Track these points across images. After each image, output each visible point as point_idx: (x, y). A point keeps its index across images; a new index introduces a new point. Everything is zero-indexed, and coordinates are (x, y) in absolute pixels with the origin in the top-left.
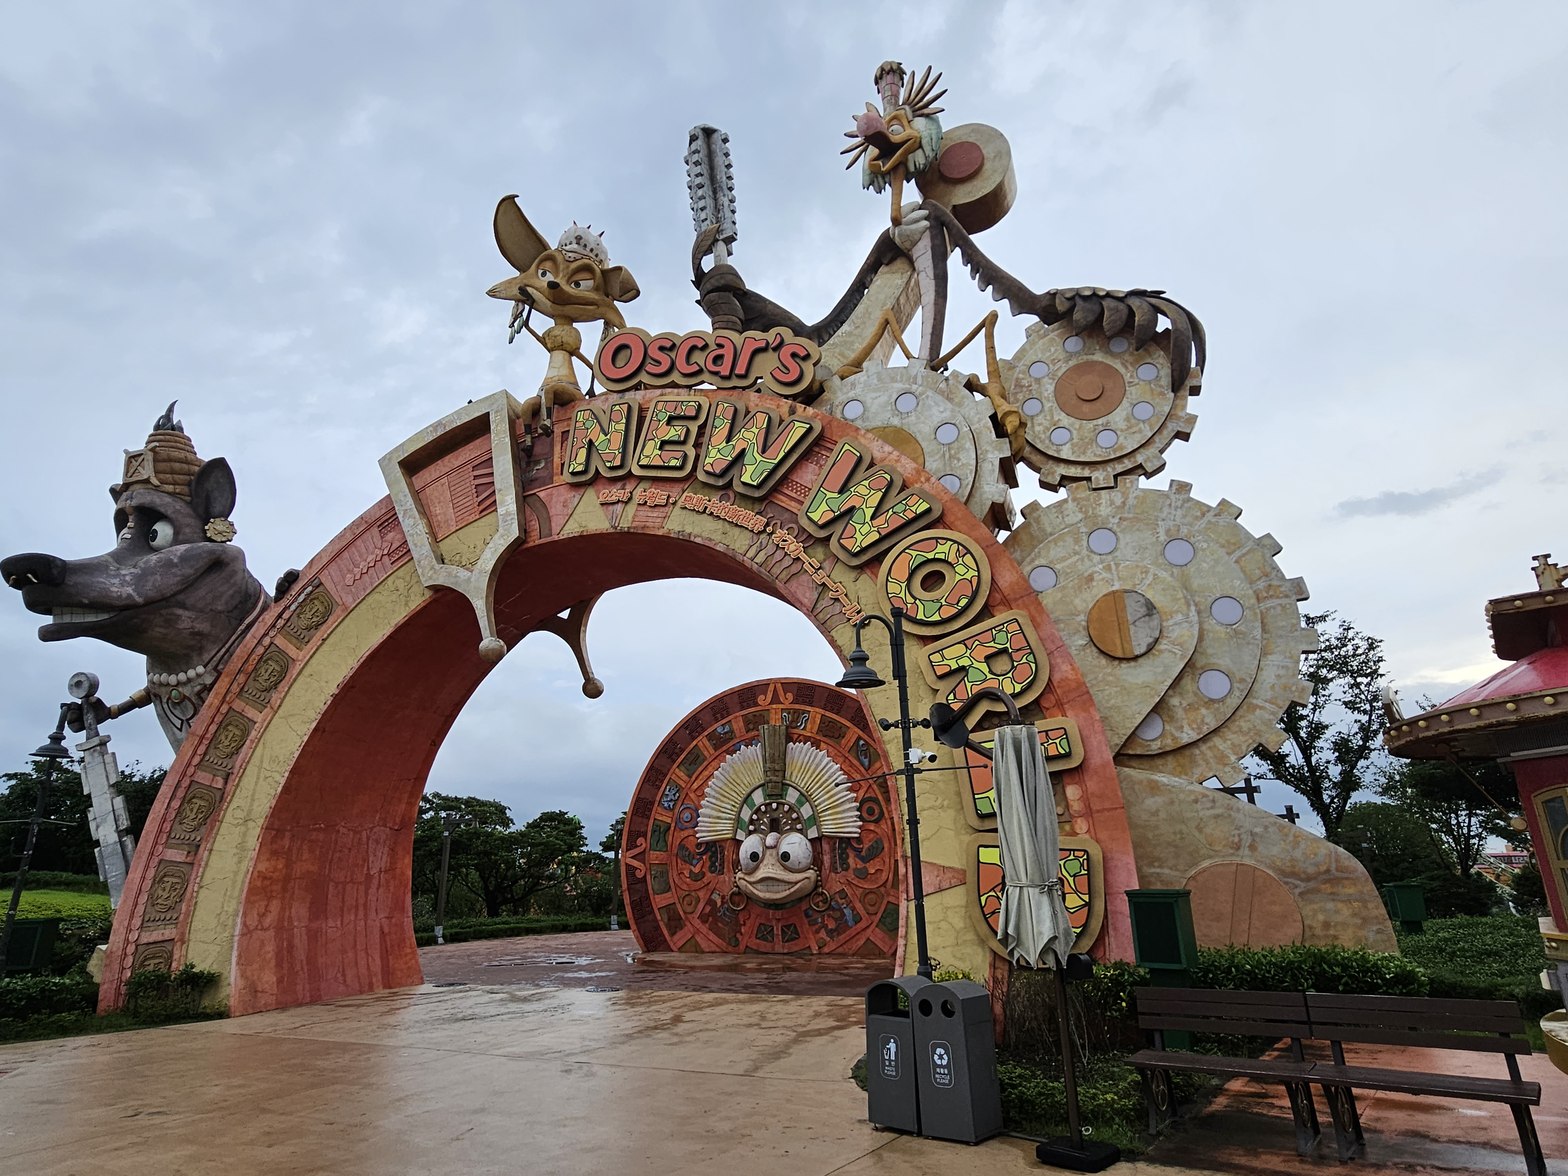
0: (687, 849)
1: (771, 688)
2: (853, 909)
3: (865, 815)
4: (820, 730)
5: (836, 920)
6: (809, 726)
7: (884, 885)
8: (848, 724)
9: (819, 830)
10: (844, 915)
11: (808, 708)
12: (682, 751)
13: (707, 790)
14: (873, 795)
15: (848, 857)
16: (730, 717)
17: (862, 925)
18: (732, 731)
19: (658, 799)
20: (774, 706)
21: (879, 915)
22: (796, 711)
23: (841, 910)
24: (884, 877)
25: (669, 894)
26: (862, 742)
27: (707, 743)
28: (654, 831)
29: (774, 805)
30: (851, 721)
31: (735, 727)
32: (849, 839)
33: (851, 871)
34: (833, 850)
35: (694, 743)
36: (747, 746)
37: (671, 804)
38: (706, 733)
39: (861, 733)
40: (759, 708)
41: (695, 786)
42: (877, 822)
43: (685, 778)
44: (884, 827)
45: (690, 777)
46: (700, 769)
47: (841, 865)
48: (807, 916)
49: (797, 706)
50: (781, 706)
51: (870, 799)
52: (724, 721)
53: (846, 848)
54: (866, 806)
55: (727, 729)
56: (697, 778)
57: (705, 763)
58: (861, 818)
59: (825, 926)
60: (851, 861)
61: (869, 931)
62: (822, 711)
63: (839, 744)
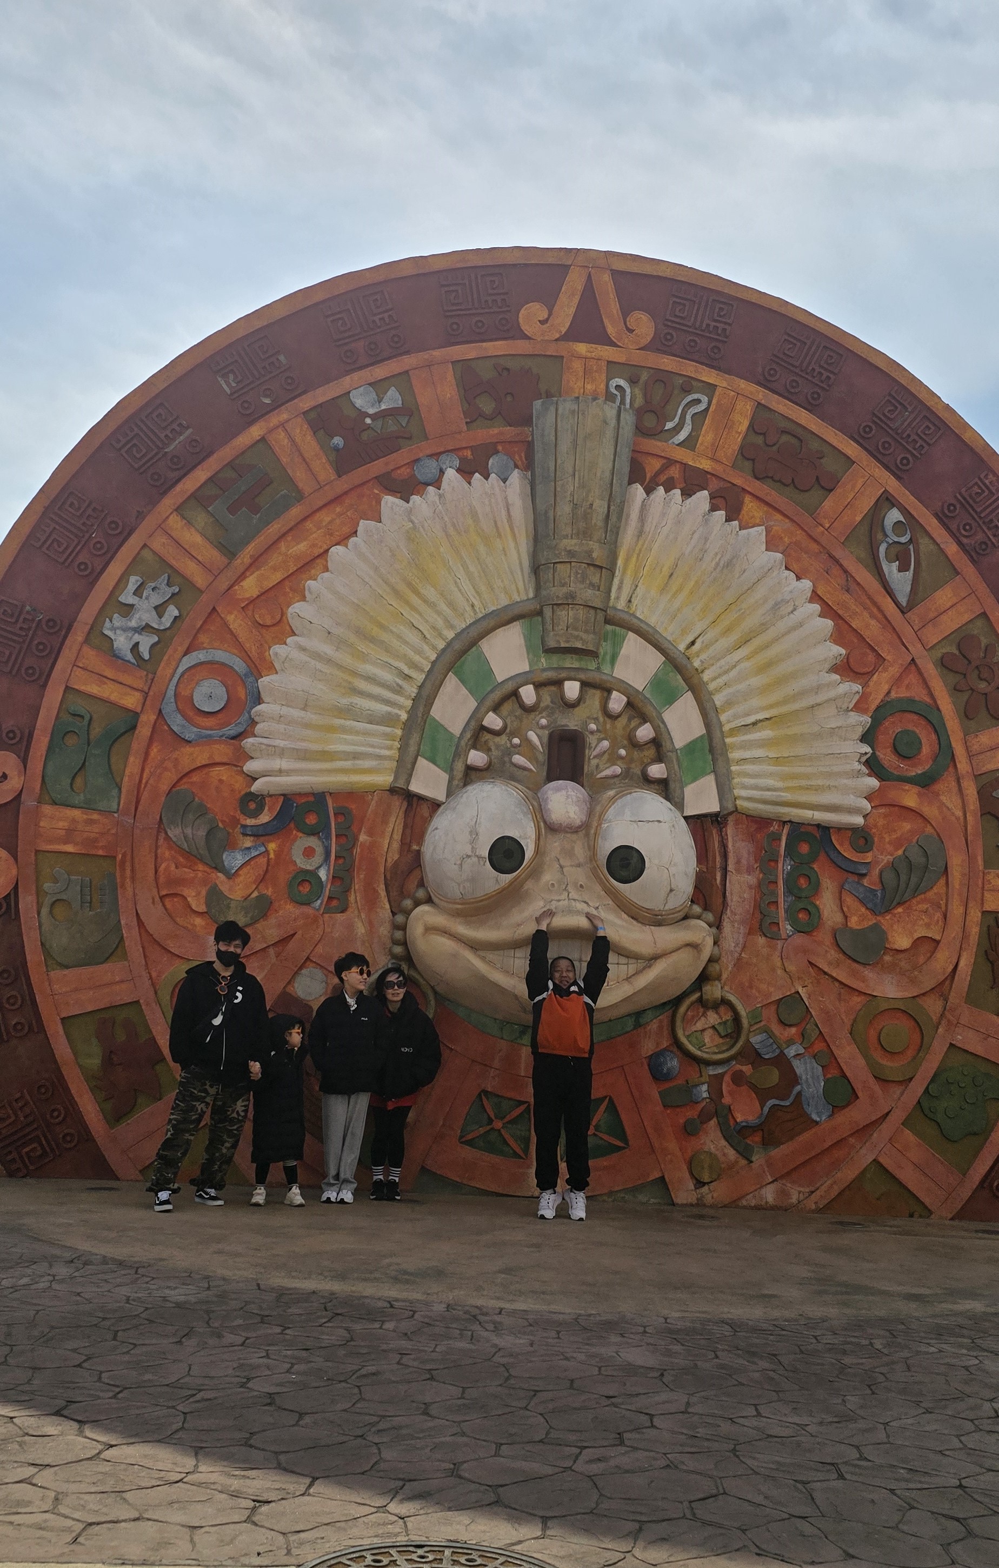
0: (203, 811)
1: (575, 282)
2: (828, 1060)
3: (887, 757)
4: (746, 453)
5: (763, 1095)
6: (706, 437)
7: (942, 989)
8: (851, 449)
9: (723, 789)
10: (793, 1079)
11: (709, 376)
12: (200, 455)
13: (297, 608)
14: (919, 693)
15: (816, 888)
16: (409, 361)
17: (857, 1114)
18: (408, 410)
19: (87, 614)
20: (582, 348)
21: (917, 1088)
22: (661, 377)
23: (781, 1062)
24: (942, 961)
25: (110, 971)
26: (894, 516)
27: (309, 443)
28: (59, 734)
29: (572, 689)
30: (860, 438)
31: (424, 397)
32: (824, 829)
33: (824, 936)
34: (766, 860)
35: (256, 432)
36: (466, 472)
37: (146, 643)
38: (306, 402)
39: (893, 485)
40: (521, 347)
41: (250, 587)
42: (926, 782)
43: (212, 555)
44: (950, 800)
45: (230, 552)
46: (275, 528)
47: (791, 916)
48: (658, 1074)
49: (668, 363)
50: (606, 352)
51: (908, 707)
52: (380, 372)
53: (813, 857)
54: (893, 727)
55: (392, 399)
56: (256, 562)
57: (295, 512)
58: (873, 765)
59: (721, 1113)
60: (827, 903)
61: (881, 1135)
62: (761, 394)
63: (812, 511)
